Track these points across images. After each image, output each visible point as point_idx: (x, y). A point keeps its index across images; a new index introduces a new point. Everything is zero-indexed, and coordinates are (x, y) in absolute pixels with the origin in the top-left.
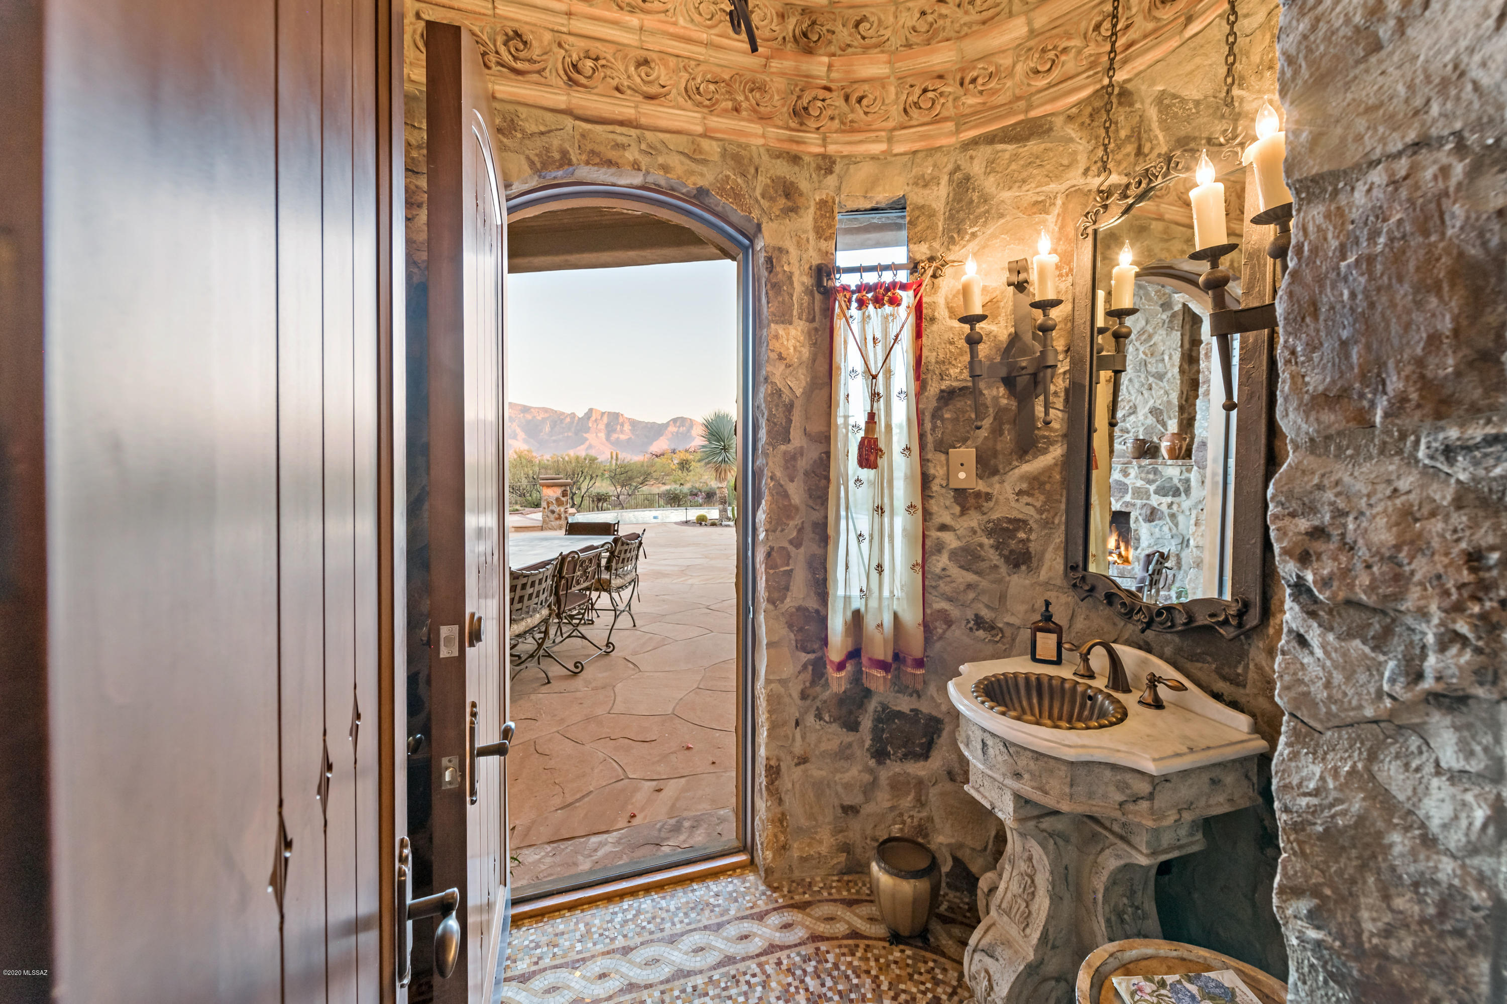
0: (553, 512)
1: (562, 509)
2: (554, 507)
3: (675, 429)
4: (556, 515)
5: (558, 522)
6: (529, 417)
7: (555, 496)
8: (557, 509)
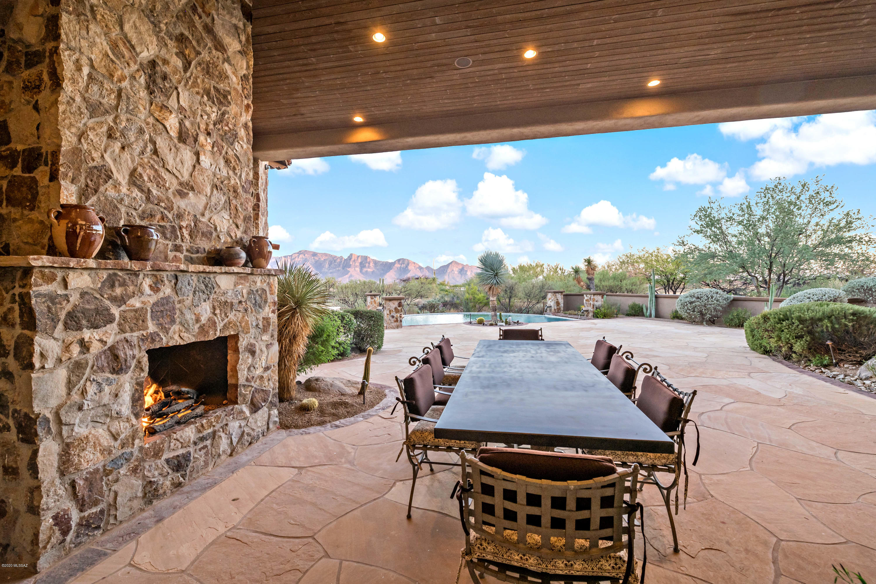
0: (393, 317)
1: (399, 315)
2: (393, 314)
3: (399, 266)
4: (395, 319)
5: (396, 324)
6: (317, 258)
7: (394, 306)
8: (395, 315)
